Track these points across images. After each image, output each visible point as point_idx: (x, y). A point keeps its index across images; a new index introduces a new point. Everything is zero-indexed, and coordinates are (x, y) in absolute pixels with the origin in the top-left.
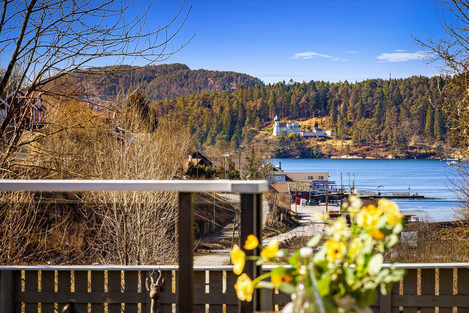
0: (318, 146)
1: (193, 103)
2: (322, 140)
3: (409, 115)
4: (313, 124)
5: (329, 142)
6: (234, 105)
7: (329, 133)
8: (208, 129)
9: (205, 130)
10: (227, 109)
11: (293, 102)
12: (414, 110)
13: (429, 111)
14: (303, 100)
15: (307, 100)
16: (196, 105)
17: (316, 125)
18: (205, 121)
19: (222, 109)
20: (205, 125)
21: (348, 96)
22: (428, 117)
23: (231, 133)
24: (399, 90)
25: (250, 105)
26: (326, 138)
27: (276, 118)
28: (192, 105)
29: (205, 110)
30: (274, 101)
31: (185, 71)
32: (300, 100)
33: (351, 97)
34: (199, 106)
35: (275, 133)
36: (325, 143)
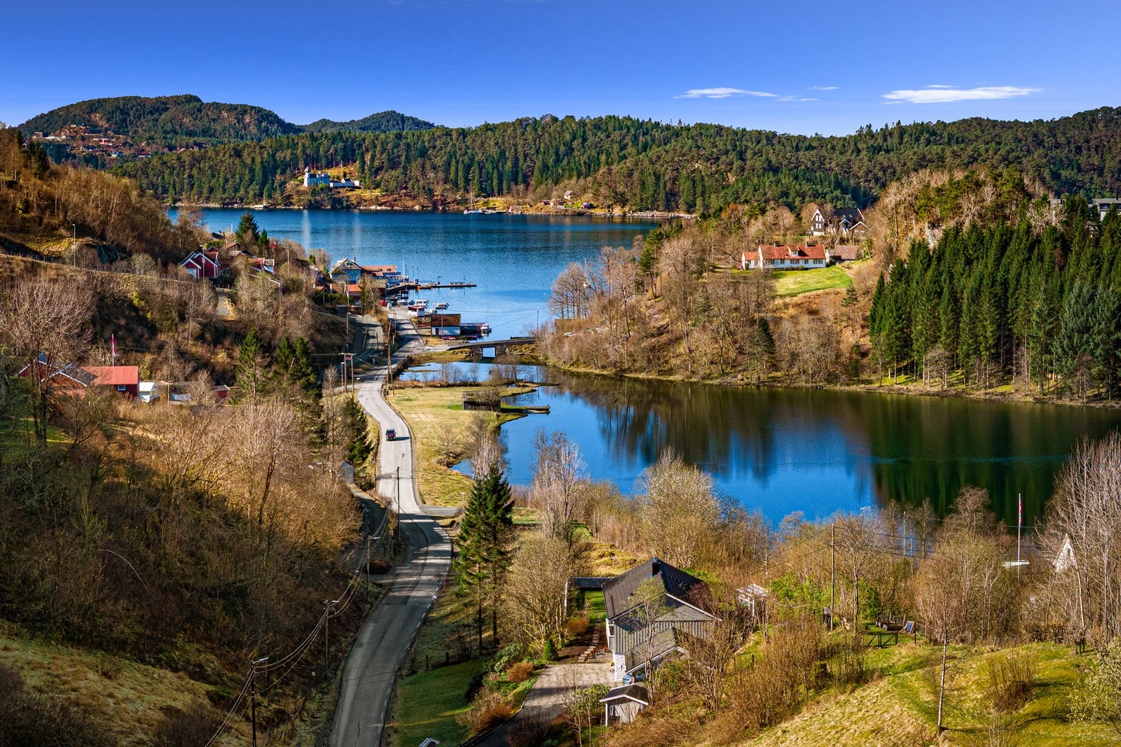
0: (348, 197)
1: (225, 153)
2: (351, 190)
3: (434, 168)
4: (342, 174)
5: (358, 192)
6: (265, 155)
7: (357, 183)
8: (241, 181)
9: (238, 181)
10: (258, 160)
11: (322, 152)
12: (439, 161)
13: (453, 163)
14: (331, 151)
15: (336, 151)
16: (227, 155)
17: (345, 175)
18: (237, 172)
19: (253, 160)
20: (237, 176)
21: (375, 147)
22: (453, 169)
23: (263, 184)
24: (423, 142)
25: (279, 155)
26: (353, 188)
27: (307, 170)
28: (224, 156)
29: (237, 161)
30: (304, 151)
31: (198, 104)
32: (329, 150)
33: (378, 149)
34: (230, 156)
35: (306, 184)
36: (354, 193)
